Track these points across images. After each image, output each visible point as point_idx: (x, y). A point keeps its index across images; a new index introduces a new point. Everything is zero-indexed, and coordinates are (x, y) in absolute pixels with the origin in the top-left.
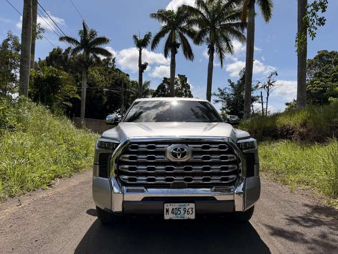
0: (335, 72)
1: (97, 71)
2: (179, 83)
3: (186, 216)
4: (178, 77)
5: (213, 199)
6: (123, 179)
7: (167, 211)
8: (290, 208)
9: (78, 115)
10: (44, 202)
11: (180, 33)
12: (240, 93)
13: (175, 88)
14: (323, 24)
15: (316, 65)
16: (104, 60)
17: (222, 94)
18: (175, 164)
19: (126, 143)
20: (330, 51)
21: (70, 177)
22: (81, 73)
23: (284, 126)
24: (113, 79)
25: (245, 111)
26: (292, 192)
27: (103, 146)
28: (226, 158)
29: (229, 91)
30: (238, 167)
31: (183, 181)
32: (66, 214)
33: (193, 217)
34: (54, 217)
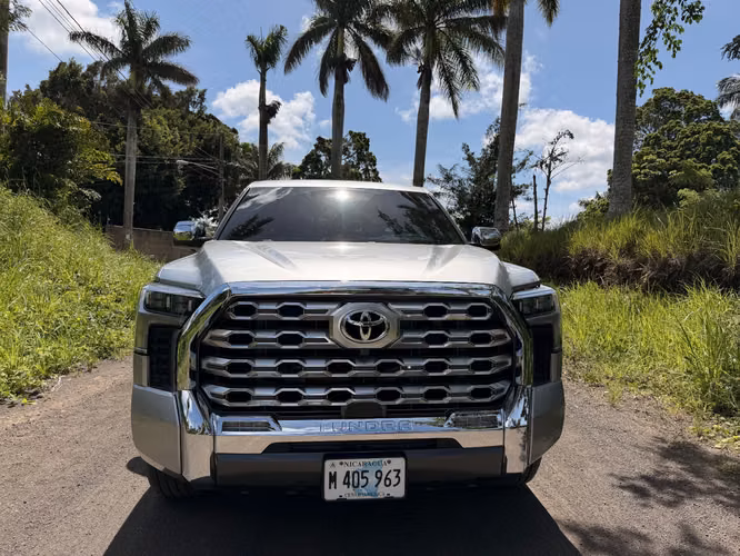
0: (687, 137)
1: (161, 118)
2: (352, 151)
3: (383, 492)
4: (349, 137)
5: (452, 444)
6: (213, 394)
7: (333, 478)
8: (614, 445)
9: (118, 219)
10: (15, 440)
11: (355, 36)
12: (486, 178)
13: (343, 163)
14: (697, 18)
15: (649, 120)
16: (180, 94)
17: (448, 178)
18: (354, 354)
19: (222, 296)
20: (678, 91)
21: (89, 371)
22: (124, 122)
23: (584, 252)
24: (200, 137)
25: (497, 217)
26: (613, 406)
27: (159, 304)
28: (486, 338)
29: (464, 172)
30: (515, 360)
31: (374, 400)
32: (69, 473)
33: (398, 491)
34: (38, 483)
